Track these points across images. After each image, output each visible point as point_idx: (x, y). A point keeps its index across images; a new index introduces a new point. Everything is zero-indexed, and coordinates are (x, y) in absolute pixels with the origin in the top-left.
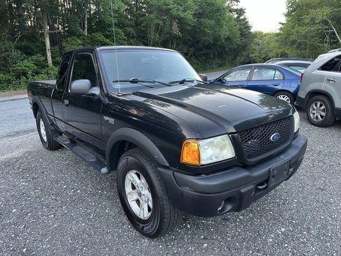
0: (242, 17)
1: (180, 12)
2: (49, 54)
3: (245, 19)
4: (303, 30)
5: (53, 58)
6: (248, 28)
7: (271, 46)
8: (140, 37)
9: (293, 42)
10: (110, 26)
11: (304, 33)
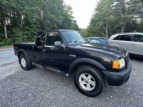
0: (76, 23)
1: (57, 20)
2: (6, 34)
3: (76, 24)
4: (96, 28)
5: (7, 35)
6: (78, 27)
7: (85, 33)
8: (42, 28)
9: (93, 32)
10: (31, 24)
11: (96, 29)
